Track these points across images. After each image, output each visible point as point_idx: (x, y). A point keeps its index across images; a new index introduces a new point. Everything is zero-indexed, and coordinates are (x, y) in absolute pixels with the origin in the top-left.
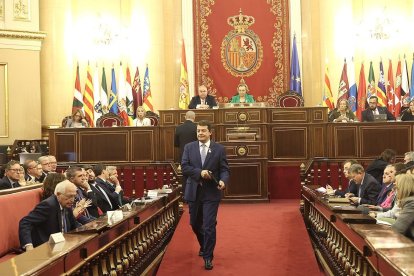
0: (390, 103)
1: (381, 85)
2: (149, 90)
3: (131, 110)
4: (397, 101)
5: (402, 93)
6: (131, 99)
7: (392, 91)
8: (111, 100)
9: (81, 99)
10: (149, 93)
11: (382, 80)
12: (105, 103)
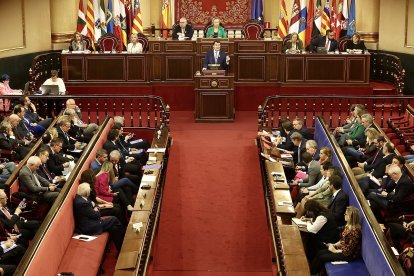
0: (333, 25)
1: (326, 10)
2: (139, 8)
3: (125, 25)
4: (338, 24)
5: (343, 18)
6: (124, 15)
7: (335, 16)
8: (107, 17)
9: (83, 18)
10: (139, 11)
11: (327, 6)
12: (103, 20)
